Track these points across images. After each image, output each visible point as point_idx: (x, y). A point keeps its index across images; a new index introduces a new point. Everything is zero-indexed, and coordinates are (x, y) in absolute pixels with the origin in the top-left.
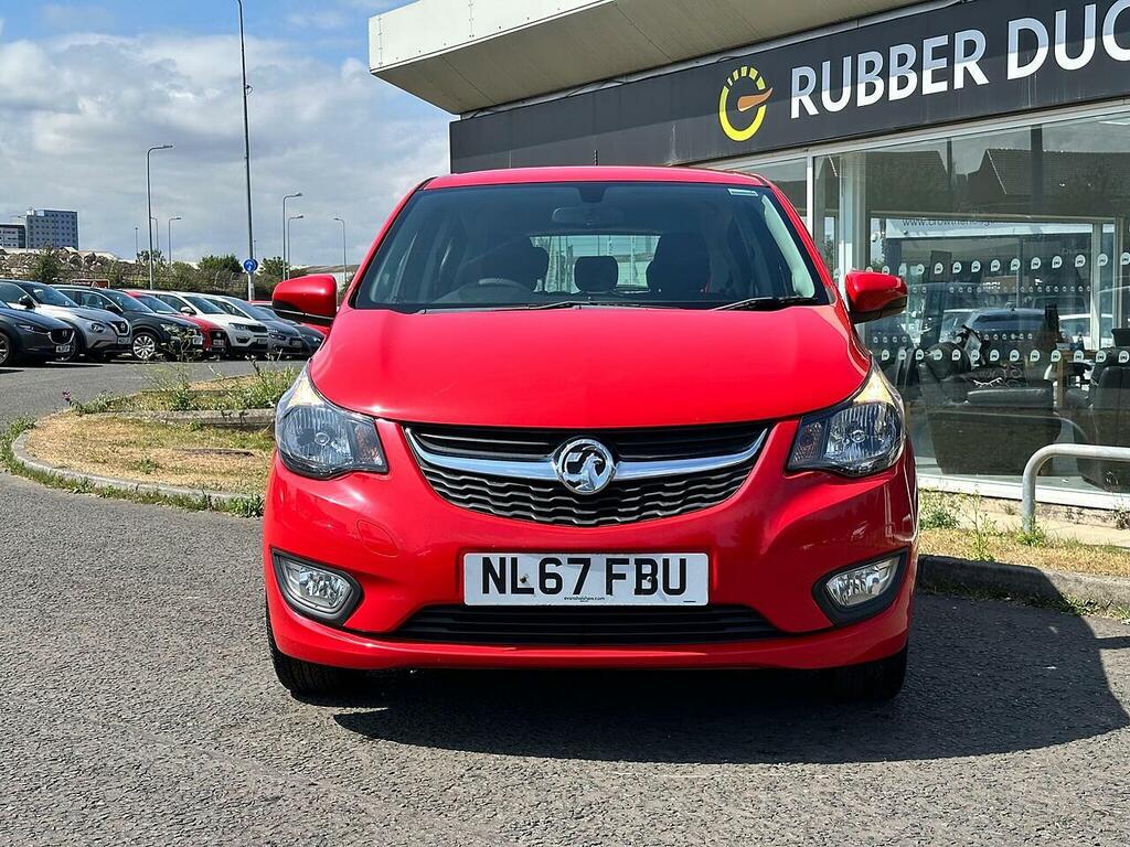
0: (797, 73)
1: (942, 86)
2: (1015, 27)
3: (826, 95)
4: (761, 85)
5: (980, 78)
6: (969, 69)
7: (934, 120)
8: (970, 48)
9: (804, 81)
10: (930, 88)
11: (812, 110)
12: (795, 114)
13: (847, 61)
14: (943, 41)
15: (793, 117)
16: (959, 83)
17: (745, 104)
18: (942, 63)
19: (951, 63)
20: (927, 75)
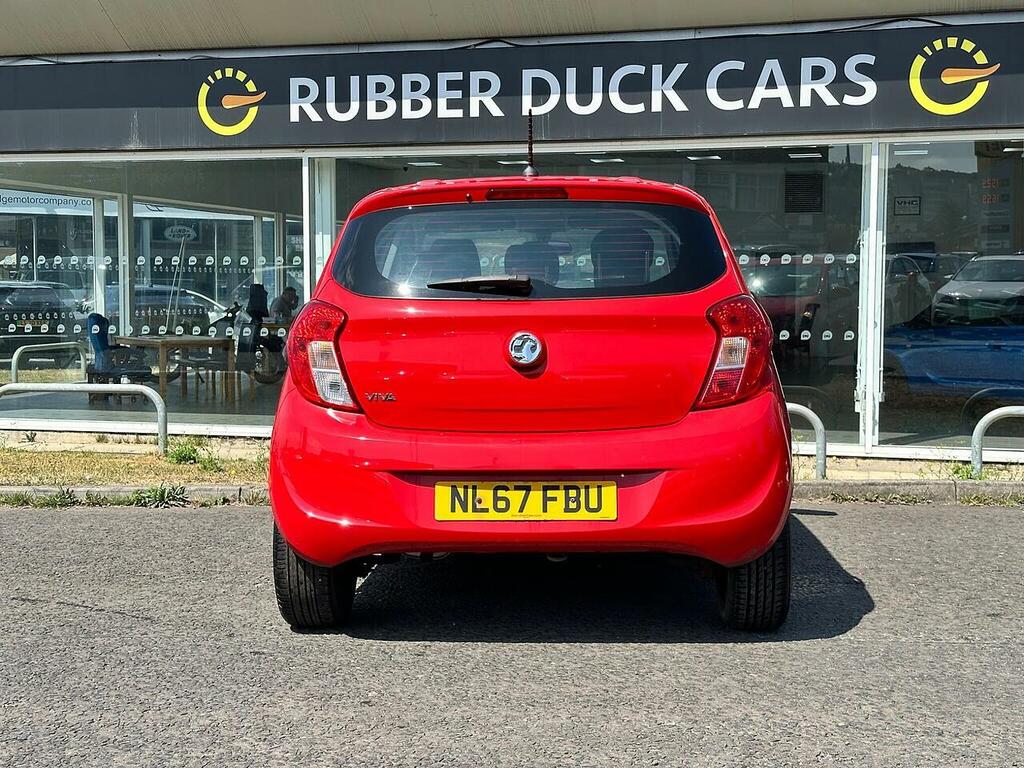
0: (295, 83)
1: (458, 113)
2: (528, 75)
3: (331, 107)
4: (251, 86)
5: (496, 111)
6: (484, 102)
7: (449, 140)
8: (485, 86)
9: (304, 92)
10: (443, 112)
11: (315, 117)
12: (295, 117)
13: (355, 81)
14: (458, 76)
15: (292, 120)
16: (475, 112)
17: (230, 102)
18: (458, 94)
19: (466, 95)
20: (442, 103)
